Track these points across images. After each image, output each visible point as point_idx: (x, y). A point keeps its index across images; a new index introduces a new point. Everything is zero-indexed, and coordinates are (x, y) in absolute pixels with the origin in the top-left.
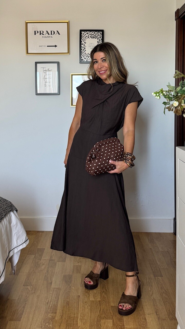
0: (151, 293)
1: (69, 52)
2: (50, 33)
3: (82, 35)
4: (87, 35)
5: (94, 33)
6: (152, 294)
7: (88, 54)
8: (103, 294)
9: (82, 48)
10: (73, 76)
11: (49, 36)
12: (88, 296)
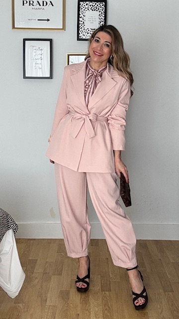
0: (160, 311)
1: (64, 28)
2: (41, 4)
3: (81, 6)
4: (87, 7)
5: (96, 4)
6: (162, 311)
7: (87, 30)
8: (106, 311)
9: (80, 22)
10: (70, 56)
11: (40, 7)
12: (88, 314)
